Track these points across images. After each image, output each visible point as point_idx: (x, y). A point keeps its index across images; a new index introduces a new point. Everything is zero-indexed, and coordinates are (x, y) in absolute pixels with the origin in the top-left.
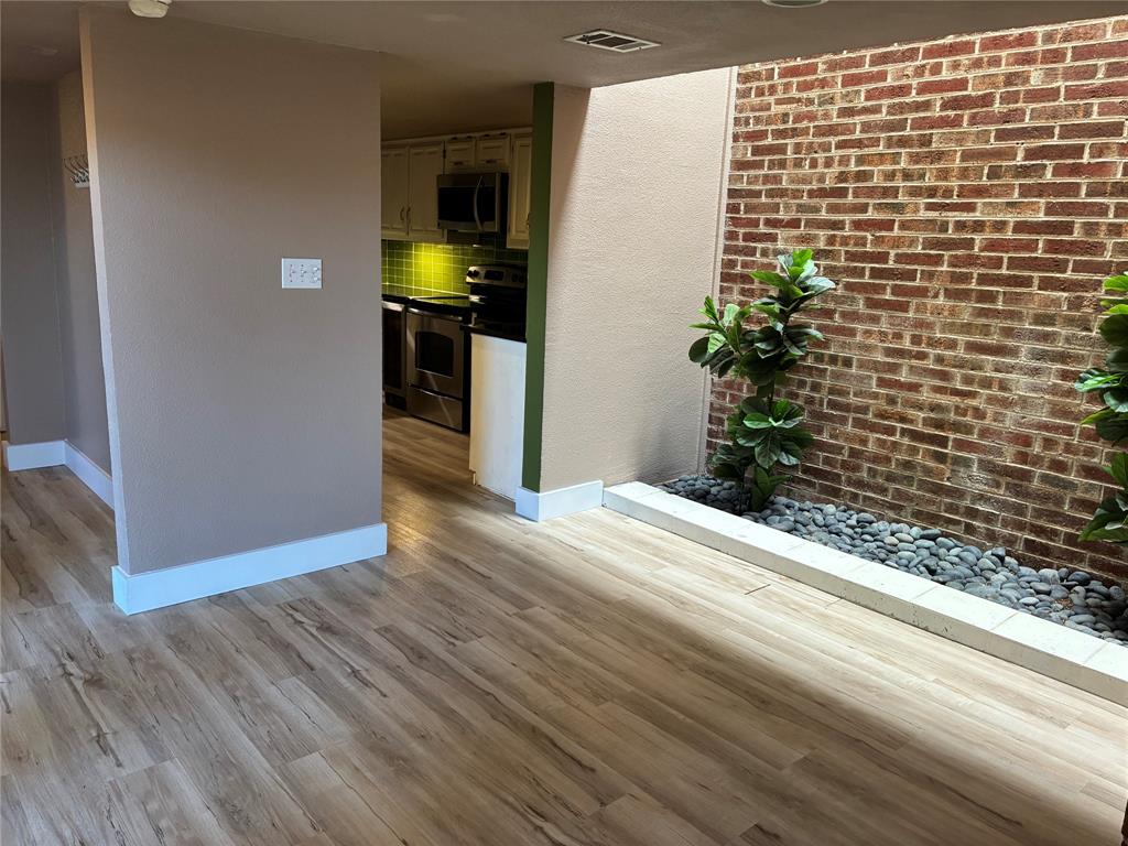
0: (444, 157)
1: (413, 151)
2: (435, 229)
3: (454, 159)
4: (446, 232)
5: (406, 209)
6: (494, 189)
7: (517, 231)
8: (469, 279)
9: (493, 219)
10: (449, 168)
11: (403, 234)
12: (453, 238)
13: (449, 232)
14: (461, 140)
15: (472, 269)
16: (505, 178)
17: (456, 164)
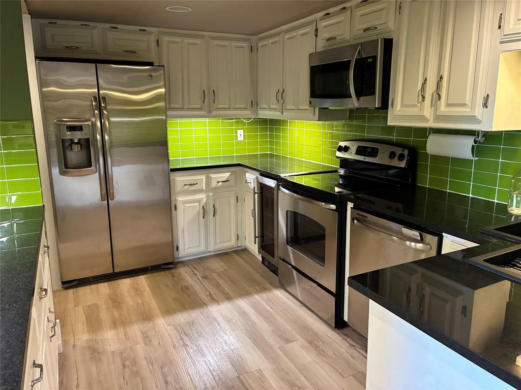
0: (316, 35)
1: (287, 36)
2: (307, 107)
3: (327, 36)
4: (317, 109)
5: (281, 91)
6: (375, 58)
7: (402, 106)
8: (339, 154)
9: (373, 93)
10: (321, 46)
11: (279, 113)
12: (325, 115)
13: (321, 109)
14: (336, 14)
15: (343, 144)
16: (388, 44)
17: (328, 40)
